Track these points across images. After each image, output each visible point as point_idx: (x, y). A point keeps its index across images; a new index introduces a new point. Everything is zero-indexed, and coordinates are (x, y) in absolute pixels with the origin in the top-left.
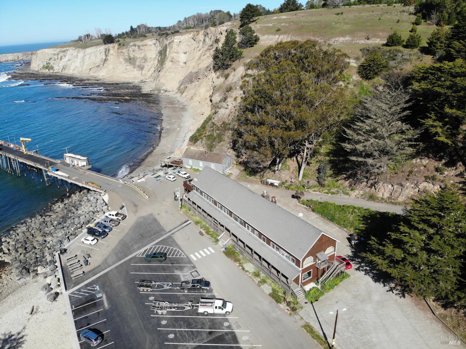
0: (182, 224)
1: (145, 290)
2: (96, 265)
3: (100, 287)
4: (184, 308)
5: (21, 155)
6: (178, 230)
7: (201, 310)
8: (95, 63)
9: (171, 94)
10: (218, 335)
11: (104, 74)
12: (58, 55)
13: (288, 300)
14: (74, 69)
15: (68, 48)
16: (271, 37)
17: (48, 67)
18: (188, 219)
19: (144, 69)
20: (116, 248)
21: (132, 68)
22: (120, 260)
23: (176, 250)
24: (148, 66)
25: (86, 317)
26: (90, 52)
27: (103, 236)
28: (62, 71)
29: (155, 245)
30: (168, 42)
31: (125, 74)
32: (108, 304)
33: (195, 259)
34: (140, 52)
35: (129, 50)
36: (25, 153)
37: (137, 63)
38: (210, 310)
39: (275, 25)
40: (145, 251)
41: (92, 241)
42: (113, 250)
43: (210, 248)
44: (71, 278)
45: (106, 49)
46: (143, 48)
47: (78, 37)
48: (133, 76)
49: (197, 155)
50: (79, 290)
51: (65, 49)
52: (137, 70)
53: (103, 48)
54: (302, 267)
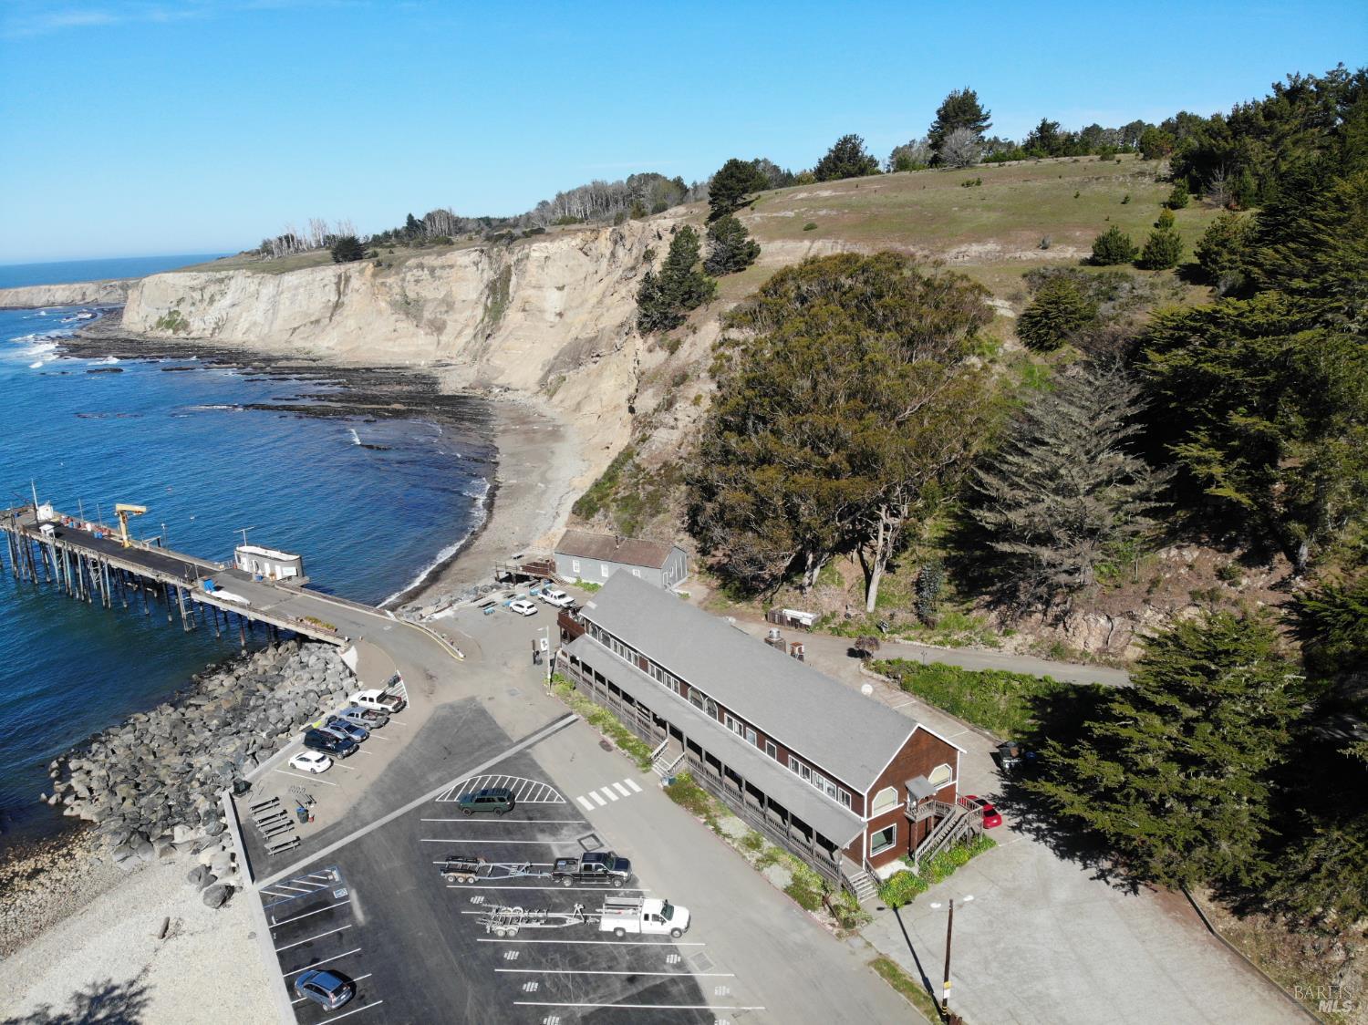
0: (553, 723)
1: (461, 880)
2: (330, 822)
3: (341, 874)
4: (562, 921)
5: (117, 550)
6: (544, 738)
7: (607, 924)
9: (520, 397)
10: (651, 983)
11: (331, 344)
12: (202, 289)
13: (833, 902)
14: (248, 330)
15: (231, 273)
16: (790, 244)
17: (172, 322)
18: (569, 710)
19: (446, 331)
20: (381, 780)
21: (412, 329)
22: (393, 810)
23: (538, 787)
24: (456, 321)
25: (309, 944)
26: (296, 282)
27: (345, 752)
28: (212, 335)
29: (483, 773)
30: (515, 258)
31: (390, 344)
32: (365, 913)
33: (590, 807)
34: (435, 285)
35: (403, 280)
36: (127, 545)
37: (427, 315)
38: (631, 925)
39: (802, 213)
40: (458, 788)
41: (318, 761)
42: (374, 784)
43: (628, 781)
44: (266, 851)
45: (340, 277)
46: (445, 273)
47: (261, 243)
48: (413, 349)
49: (594, 547)
50: (287, 881)
51: (224, 274)
52: (427, 334)
53: (330, 272)
54: (869, 814)
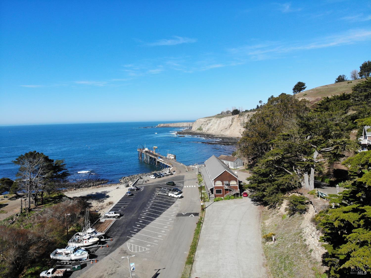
0: (192, 179)
2: (148, 183)
3: (144, 187)
6: (189, 181)
7: (170, 194)
8: (225, 127)
10: (169, 201)
11: (228, 133)
12: (206, 122)
14: (213, 130)
15: (212, 118)
17: (200, 129)
18: (197, 178)
22: (158, 183)
27: (158, 177)
28: (207, 131)
32: (142, 190)
33: (185, 187)
35: (244, 118)
36: (154, 153)
43: (195, 186)
44: (137, 184)
45: (233, 118)
47: (221, 112)
49: (224, 158)
51: (211, 118)
53: (231, 118)
54: (215, 185)
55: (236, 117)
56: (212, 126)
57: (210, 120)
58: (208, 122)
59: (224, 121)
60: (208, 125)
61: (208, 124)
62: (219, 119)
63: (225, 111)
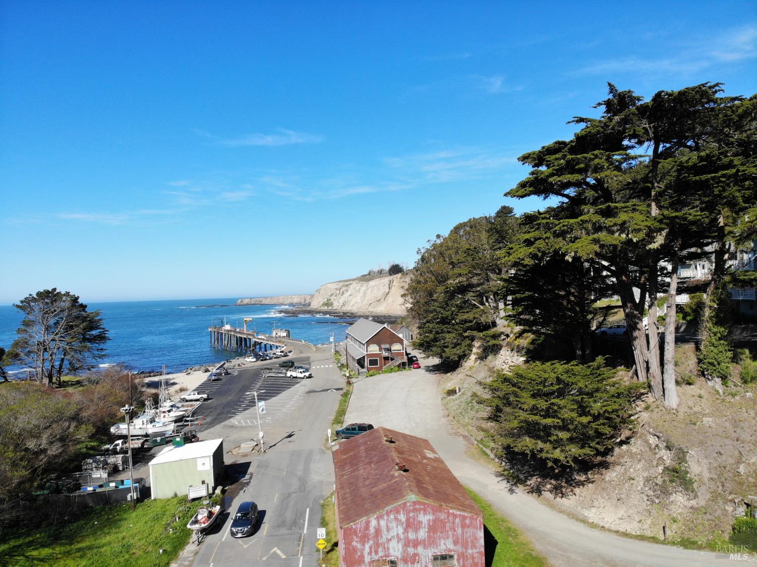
0: (325, 359)
6: (318, 361)
8: (376, 297)
12: (340, 289)
15: (351, 282)
17: (328, 304)
18: (333, 358)
28: (341, 307)
38: (294, 374)
43: (331, 366)
45: (390, 281)
47: (369, 272)
54: (367, 351)
55: (397, 278)
56: (351, 297)
57: (347, 285)
58: (344, 289)
59: (374, 287)
60: (344, 295)
61: (343, 293)
62: (364, 282)
63: (376, 269)
